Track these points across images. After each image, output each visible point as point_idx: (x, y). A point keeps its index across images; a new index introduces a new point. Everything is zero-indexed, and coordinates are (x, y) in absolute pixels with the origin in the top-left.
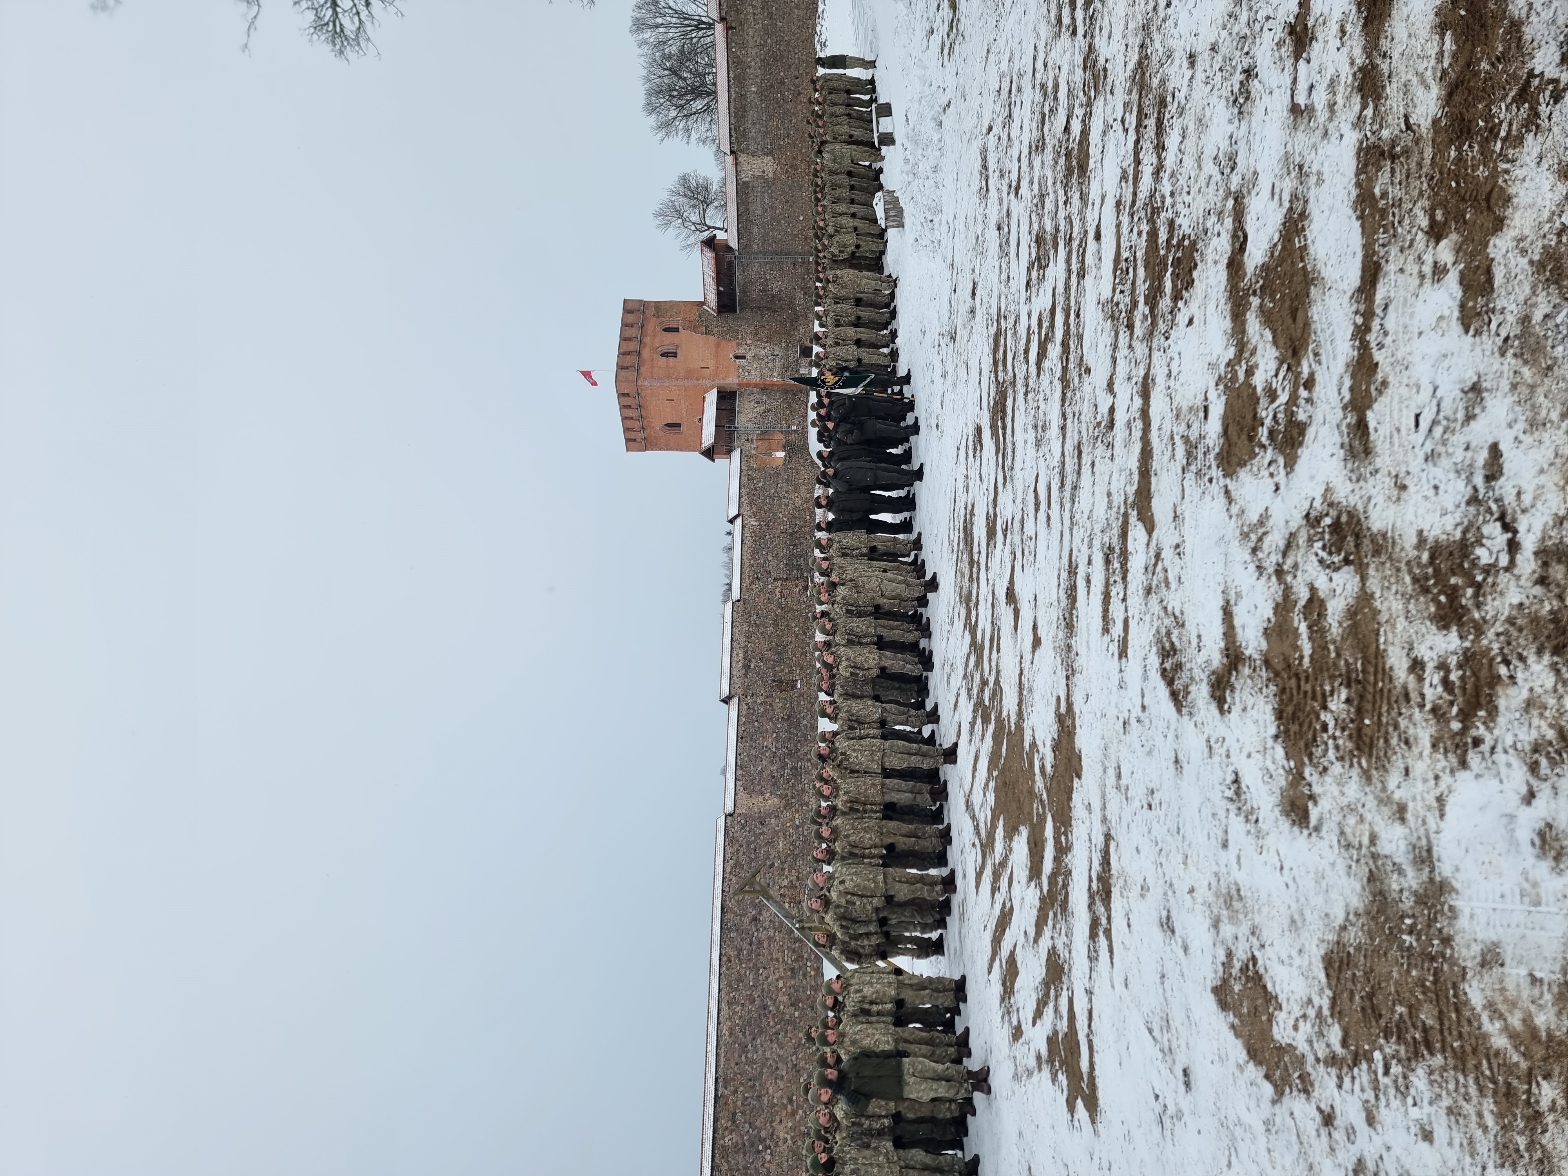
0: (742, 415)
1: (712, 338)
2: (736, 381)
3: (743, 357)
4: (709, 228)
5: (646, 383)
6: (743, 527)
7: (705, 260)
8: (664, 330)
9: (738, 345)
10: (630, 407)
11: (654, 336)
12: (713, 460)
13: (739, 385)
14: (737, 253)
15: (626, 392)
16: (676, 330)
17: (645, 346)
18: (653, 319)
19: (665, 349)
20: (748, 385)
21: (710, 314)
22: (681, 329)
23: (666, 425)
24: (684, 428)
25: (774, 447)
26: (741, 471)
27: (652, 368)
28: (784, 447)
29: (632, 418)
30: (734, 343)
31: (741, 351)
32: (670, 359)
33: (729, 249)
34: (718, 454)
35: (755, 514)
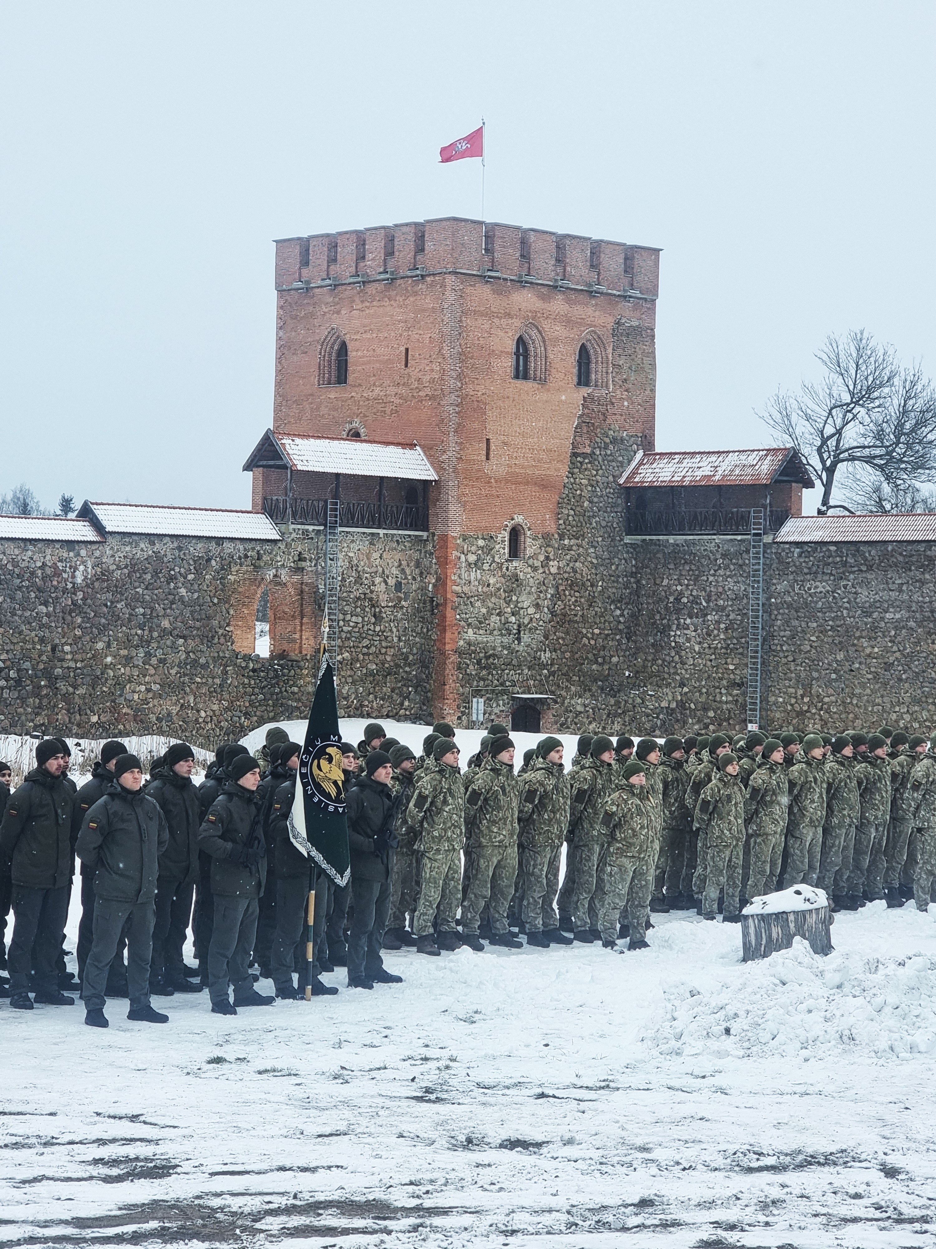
0: (363, 545)
1: (564, 470)
2: (454, 532)
3: (515, 551)
4: (831, 471)
5: (450, 296)
6: (70, 544)
7: (752, 459)
8: (583, 348)
9: (547, 537)
10: (390, 253)
11: (568, 322)
12: (248, 467)
13: (444, 538)
14: (768, 539)
15: (429, 246)
16: (583, 379)
17: (544, 298)
18: (610, 321)
19: (536, 348)
20: (444, 562)
21: (622, 466)
22: (585, 391)
23: (344, 346)
24: (334, 393)
25: (284, 628)
26: (219, 540)
27: (488, 314)
28: (279, 655)
29: (361, 257)
30: (551, 527)
31: (530, 546)
32: (508, 363)
33: (779, 521)
34: (266, 480)
35: (104, 576)
